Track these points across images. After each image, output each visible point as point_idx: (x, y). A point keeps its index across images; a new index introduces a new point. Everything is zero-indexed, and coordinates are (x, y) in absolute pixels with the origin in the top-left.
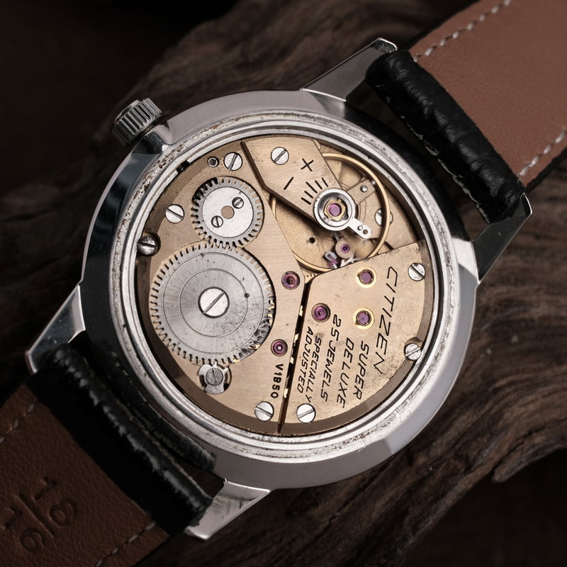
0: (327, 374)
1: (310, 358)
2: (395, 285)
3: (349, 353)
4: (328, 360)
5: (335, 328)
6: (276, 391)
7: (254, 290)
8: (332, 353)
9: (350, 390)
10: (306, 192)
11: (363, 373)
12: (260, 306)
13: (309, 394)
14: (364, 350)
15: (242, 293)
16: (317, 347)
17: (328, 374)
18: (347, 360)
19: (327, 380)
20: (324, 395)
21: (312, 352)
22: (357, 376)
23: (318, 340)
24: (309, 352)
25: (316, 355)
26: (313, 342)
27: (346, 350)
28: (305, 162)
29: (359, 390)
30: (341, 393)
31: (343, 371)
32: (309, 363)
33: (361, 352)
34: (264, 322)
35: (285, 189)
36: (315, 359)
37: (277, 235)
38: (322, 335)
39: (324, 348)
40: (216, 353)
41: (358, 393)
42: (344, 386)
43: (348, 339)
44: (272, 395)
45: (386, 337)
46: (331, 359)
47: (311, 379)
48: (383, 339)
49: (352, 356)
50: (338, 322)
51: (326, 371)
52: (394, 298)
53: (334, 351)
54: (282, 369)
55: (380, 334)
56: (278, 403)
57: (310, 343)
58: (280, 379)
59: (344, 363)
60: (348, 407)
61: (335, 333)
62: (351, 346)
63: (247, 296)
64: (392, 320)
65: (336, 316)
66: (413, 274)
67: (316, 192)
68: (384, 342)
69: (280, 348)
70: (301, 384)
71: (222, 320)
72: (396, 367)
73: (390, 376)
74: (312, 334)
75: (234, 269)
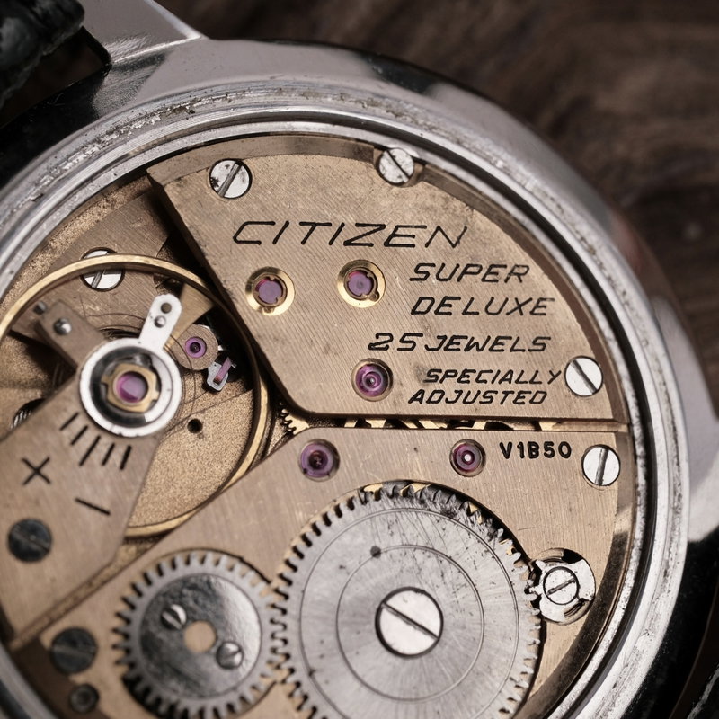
0: (496, 345)
1: (473, 387)
2: (273, 223)
3: (442, 304)
4: (468, 348)
5: (396, 343)
6: (555, 448)
7: (360, 540)
8: (451, 342)
9: (517, 290)
10: (105, 462)
11: (475, 269)
12: (391, 518)
13: (544, 377)
14: (427, 274)
15: (373, 564)
16: (446, 376)
17: (496, 343)
18: (458, 307)
19: (509, 344)
20: (540, 344)
21: (459, 386)
22: (484, 280)
23: (432, 375)
24: (461, 392)
25: (463, 375)
26: (437, 386)
27: (437, 312)
28: (30, 478)
29: (512, 273)
30: (527, 308)
31: (482, 313)
32: (483, 388)
33: (433, 279)
34: (422, 502)
35: (107, 513)
36: (473, 377)
37: (224, 513)
38: (418, 369)
39: (444, 361)
40: (513, 593)
41: (518, 273)
42: (511, 305)
43: (414, 312)
44: (567, 456)
45: (389, 230)
46: (464, 343)
47: (515, 377)
48: (394, 235)
49: (446, 298)
50: (382, 339)
51: (491, 349)
52: (302, 224)
53: (445, 338)
54: (510, 445)
55: (387, 244)
56: (577, 439)
57: (443, 393)
58: (530, 444)
59: (465, 312)
60: (551, 290)
61: (408, 342)
62: (426, 304)
63: (376, 553)
64: (351, 220)
65: (371, 347)
66: (238, 187)
67: (98, 438)
68: (400, 231)
69: (468, 458)
70: (528, 397)
71: (440, 595)
72: (446, 200)
73: (467, 211)
74: (422, 392)
75: (327, 594)
